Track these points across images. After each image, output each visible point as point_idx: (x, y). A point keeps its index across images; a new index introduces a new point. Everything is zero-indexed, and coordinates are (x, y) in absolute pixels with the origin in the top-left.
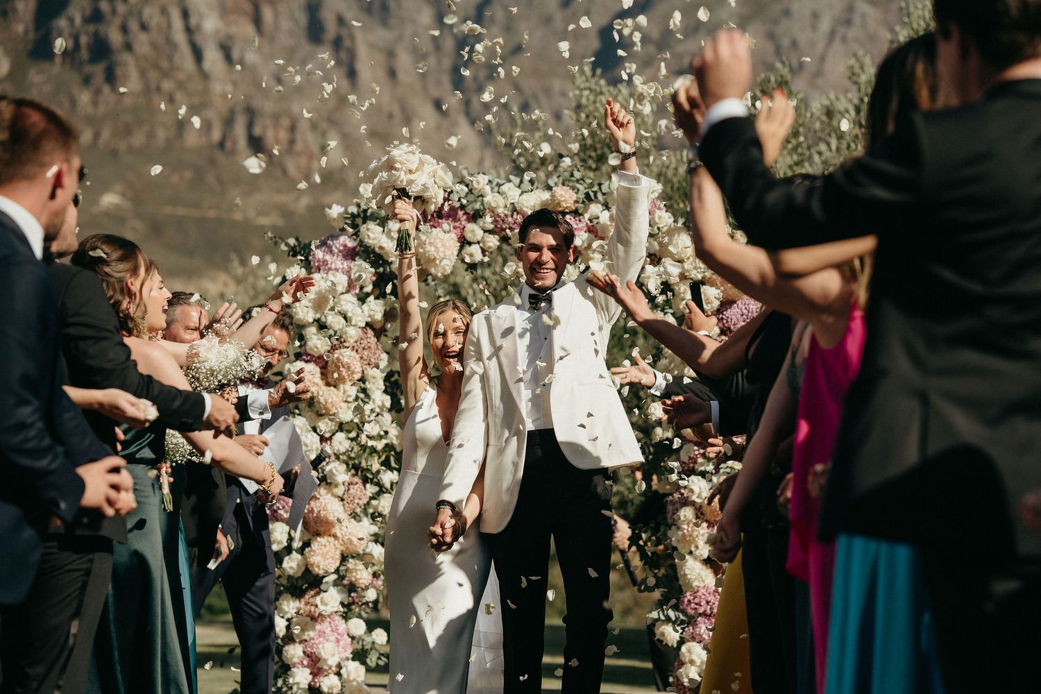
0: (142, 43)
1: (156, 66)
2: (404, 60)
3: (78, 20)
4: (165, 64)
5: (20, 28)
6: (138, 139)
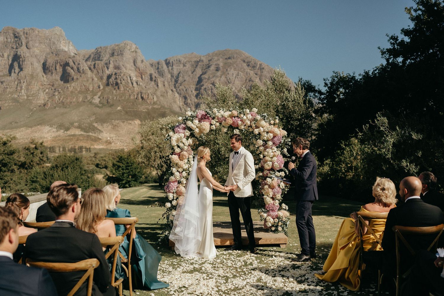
0: (123, 82)
1: (126, 86)
2: (166, 83)
3: (113, 80)
4: (127, 86)
5: (104, 81)
6: (123, 98)
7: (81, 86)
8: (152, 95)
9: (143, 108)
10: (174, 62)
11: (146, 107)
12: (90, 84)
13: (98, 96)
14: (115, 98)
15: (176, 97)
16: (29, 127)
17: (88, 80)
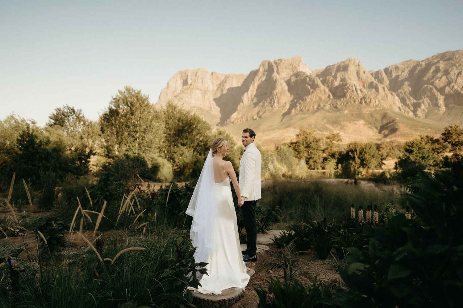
7: (316, 97)
8: (374, 99)
9: (366, 111)
10: (392, 69)
11: (369, 109)
12: (323, 95)
13: (329, 104)
14: (342, 104)
15: (395, 99)
16: (280, 129)
17: (321, 92)
